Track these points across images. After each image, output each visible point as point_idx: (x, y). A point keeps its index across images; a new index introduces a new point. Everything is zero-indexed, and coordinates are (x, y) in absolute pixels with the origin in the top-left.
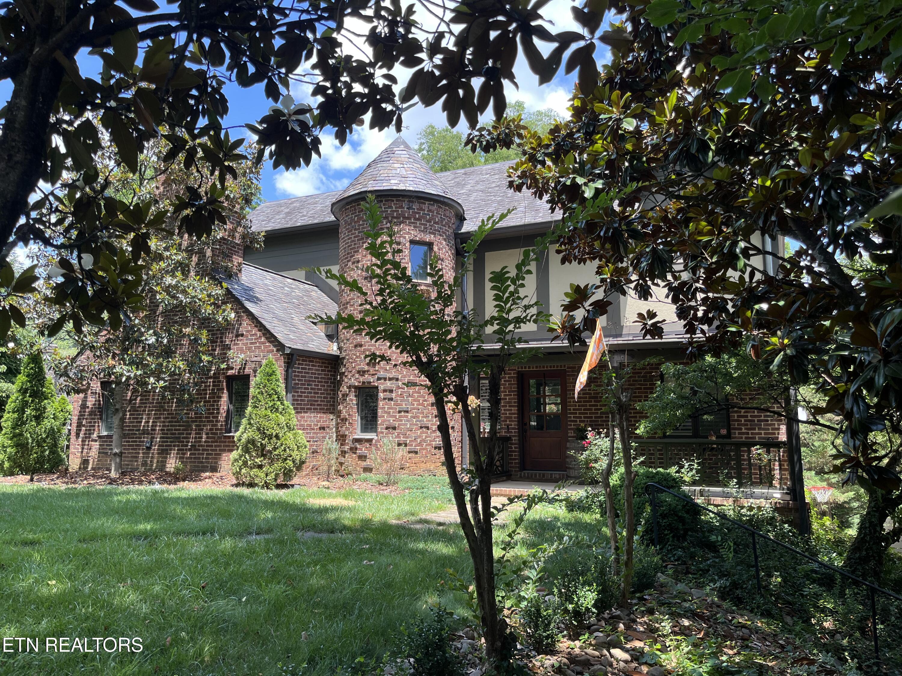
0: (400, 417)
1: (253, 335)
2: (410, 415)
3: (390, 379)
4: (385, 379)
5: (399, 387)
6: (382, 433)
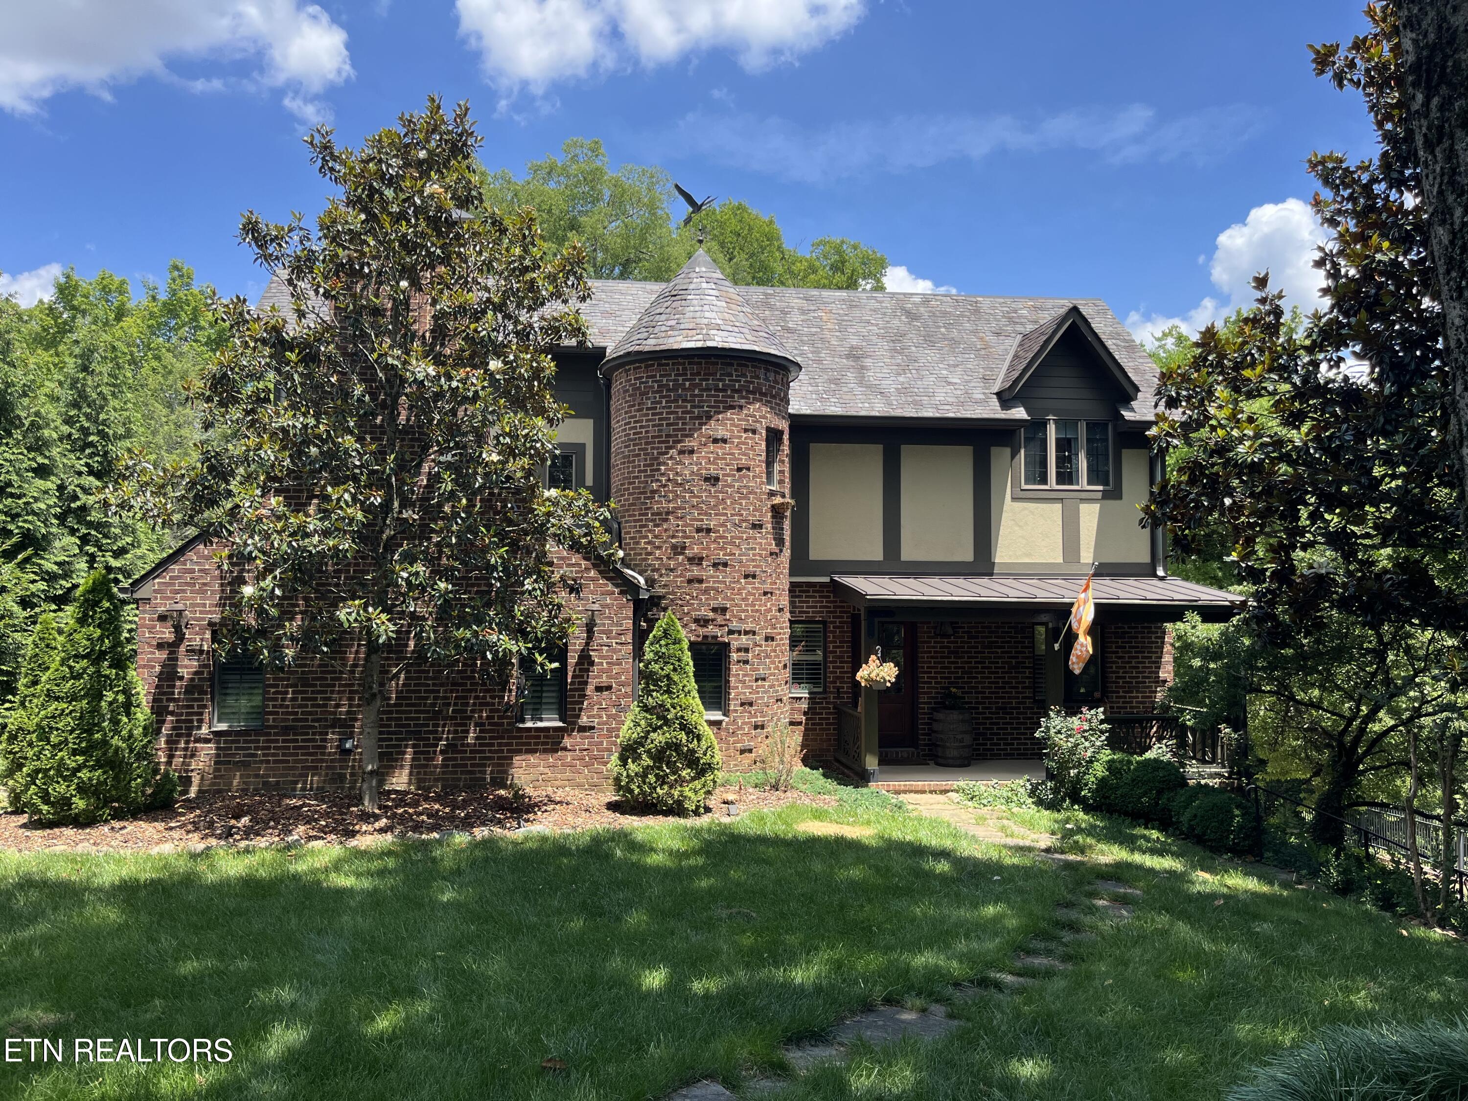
0: (757, 687)
1: (573, 565)
2: (767, 684)
3: (746, 633)
4: (739, 633)
5: (756, 645)
6: (736, 711)
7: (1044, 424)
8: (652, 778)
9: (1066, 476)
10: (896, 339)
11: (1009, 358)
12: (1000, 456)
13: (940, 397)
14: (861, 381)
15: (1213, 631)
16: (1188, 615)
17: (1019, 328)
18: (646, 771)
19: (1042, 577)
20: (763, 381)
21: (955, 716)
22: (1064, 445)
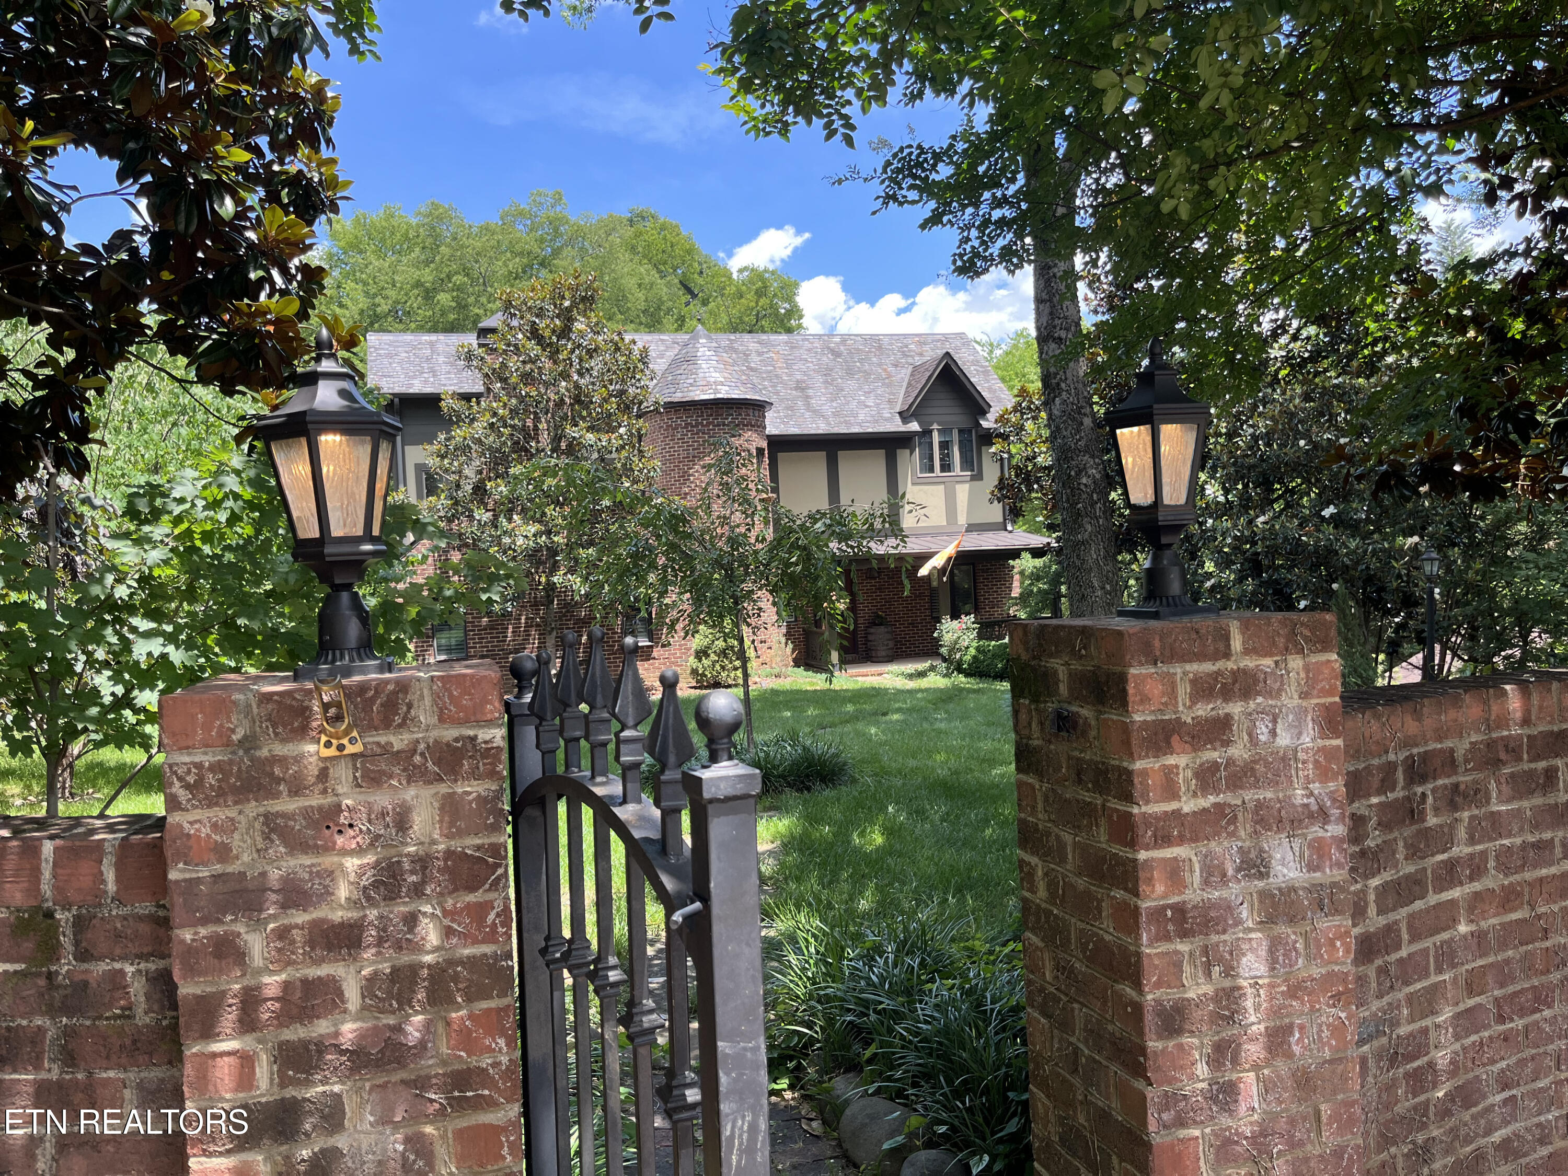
7: (931, 431)
8: (718, 667)
9: (946, 467)
10: (827, 372)
11: (905, 384)
12: (903, 455)
13: (861, 417)
14: (808, 407)
15: (1039, 562)
16: (1023, 554)
17: (910, 360)
18: (714, 663)
19: (934, 535)
20: (752, 418)
21: (882, 629)
22: (944, 445)
